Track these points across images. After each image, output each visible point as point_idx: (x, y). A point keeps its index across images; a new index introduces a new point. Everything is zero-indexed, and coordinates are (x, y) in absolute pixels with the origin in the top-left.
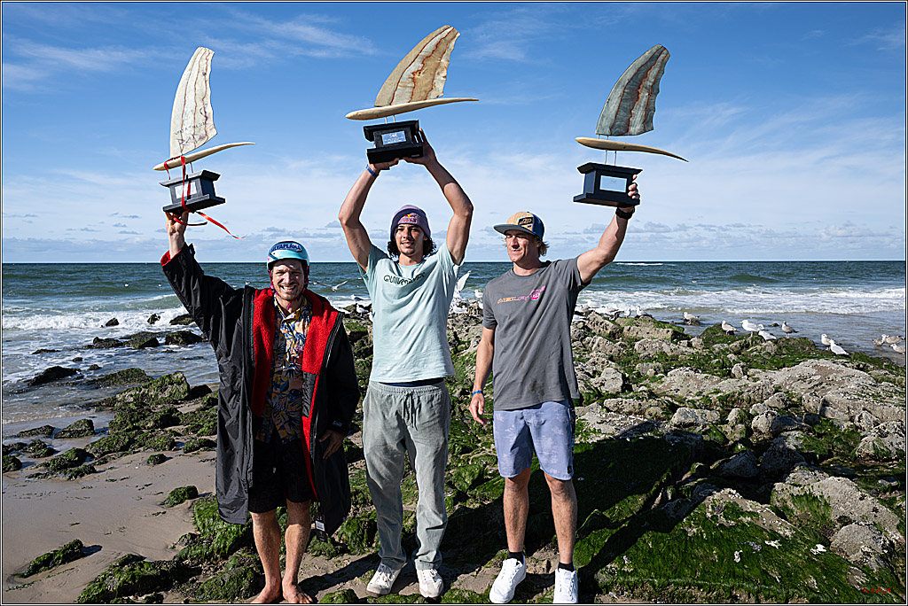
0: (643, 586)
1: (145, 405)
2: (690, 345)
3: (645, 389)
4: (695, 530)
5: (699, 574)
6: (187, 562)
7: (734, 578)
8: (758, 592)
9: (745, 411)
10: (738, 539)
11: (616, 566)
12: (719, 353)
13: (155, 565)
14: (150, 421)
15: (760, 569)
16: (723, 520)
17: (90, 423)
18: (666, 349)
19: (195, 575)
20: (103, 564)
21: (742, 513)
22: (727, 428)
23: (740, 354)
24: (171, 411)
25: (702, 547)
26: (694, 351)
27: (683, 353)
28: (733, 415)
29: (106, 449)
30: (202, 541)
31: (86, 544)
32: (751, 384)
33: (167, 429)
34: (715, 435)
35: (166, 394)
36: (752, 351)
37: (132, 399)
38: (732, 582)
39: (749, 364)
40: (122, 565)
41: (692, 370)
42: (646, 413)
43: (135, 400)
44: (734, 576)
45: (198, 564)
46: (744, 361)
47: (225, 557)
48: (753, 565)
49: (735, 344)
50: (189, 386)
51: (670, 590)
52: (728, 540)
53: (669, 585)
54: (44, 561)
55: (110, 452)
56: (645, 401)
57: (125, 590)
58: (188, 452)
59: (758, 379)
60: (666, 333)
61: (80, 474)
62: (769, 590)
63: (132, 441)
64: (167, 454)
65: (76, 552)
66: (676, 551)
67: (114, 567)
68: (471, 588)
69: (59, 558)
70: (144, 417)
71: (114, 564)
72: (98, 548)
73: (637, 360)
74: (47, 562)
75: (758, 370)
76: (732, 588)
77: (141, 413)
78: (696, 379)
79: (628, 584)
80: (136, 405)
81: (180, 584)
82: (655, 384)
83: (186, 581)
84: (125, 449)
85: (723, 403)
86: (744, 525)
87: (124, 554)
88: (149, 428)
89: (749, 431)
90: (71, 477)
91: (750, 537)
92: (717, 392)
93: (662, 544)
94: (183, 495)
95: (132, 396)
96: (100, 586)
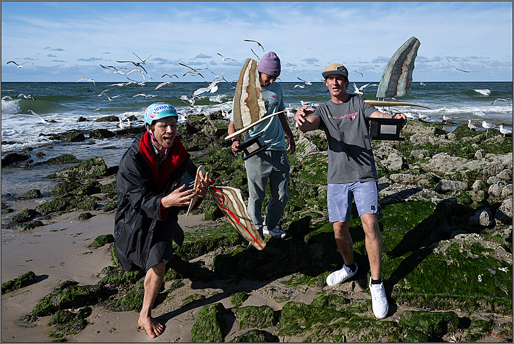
0: (417, 298)
1: (77, 179)
2: (446, 138)
3: (417, 167)
4: (452, 261)
5: (454, 290)
6: (108, 285)
7: (478, 292)
8: (494, 301)
9: (484, 182)
10: (480, 267)
11: (399, 285)
12: (466, 143)
13: (85, 288)
14: (80, 190)
15: (495, 286)
16: (470, 254)
17: (38, 192)
18: (431, 140)
19: (113, 294)
20: (50, 287)
21: (484, 250)
22: (472, 193)
23: (480, 143)
24: (94, 184)
25: (456, 272)
26: (450, 142)
27: (442, 143)
28: (476, 185)
29: (50, 210)
30: (117, 272)
31: (38, 274)
32: (488, 164)
33: (92, 196)
34: (464, 197)
35: (91, 172)
36: (488, 142)
37: (67, 175)
38: (476, 295)
39: (486, 150)
40: (63, 288)
41: (448, 154)
42: (418, 183)
43: (69, 176)
44: (478, 291)
45: (115, 287)
46: (483, 149)
47: (134, 282)
48: (490, 284)
49: (476, 137)
50: (106, 166)
51: (435, 301)
52: (474, 268)
53: (434, 297)
54: (8, 286)
55: (53, 211)
56: (417, 175)
57: (64, 305)
58: (107, 211)
59: (492, 160)
60: (431, 130)
61: (32, 226)
62: (501, 300)
63: (68, 204)
64: (92, 212)
65: (30, 279)
66: (439, 275)
67: (57, 289)
68: (302, 301)
69: (19, 284)
70: (76, 188)
71: (57, 287)
72: (46, 277)
73: (412, 148)
74: (10, 287)
75: (492, 154)
76: (476, 299)
77: (73, 185)
78: (452, 161)
79: (407, 297)
80: (70, 180)
81: (104, 301)
82: (424, 164)
83: (107, 299)
84: (63, 209)
85: (469, 177)
86: (484, 257)
87: (64, 280)
88: (79, 195)
89: (487, 195)
90: (25, 229)
91: (488, 265)
92: (465, 169)
93: (430, 271)
94: (104, 240)
95: (67, 173)
96: (48, 303)
